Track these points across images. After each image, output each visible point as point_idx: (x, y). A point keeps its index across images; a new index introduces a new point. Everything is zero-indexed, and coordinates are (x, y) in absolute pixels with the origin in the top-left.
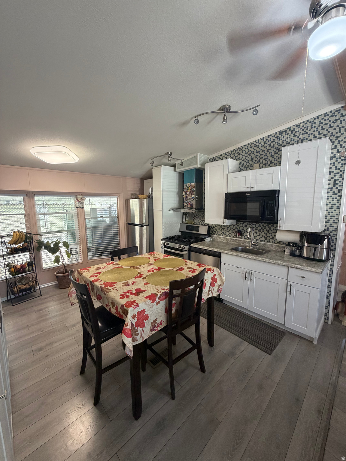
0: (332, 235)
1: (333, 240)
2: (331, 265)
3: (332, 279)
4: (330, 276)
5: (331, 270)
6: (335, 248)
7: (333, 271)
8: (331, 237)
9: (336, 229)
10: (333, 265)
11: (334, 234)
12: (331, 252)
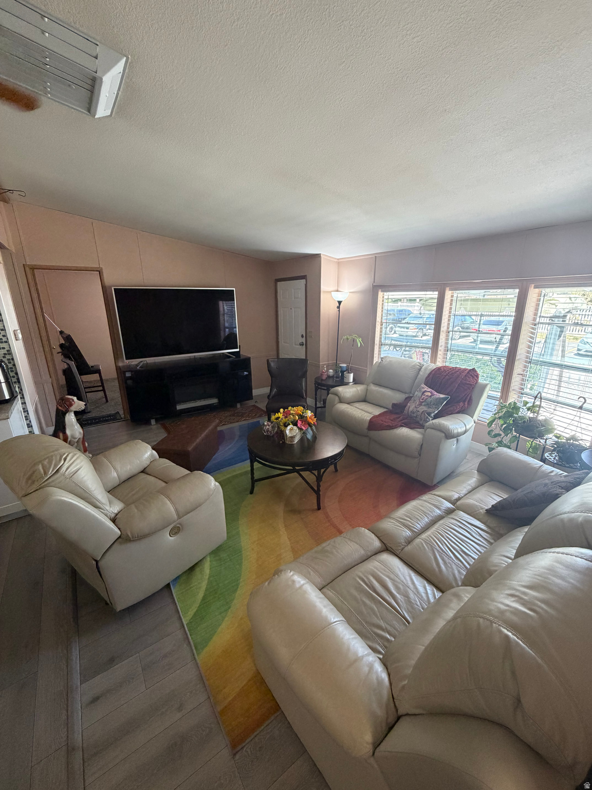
0: (6, 362)
1: (11, 368)
2: (22, 404)
3: (30, 421)
4: (26, 419)
5: (25, 410)
6: (18, 379)
7: (27, 411)
8: (5, 364)
9: (8, 351)
10: (25, 403)
11: (8, 360)
12: (15, 386)
